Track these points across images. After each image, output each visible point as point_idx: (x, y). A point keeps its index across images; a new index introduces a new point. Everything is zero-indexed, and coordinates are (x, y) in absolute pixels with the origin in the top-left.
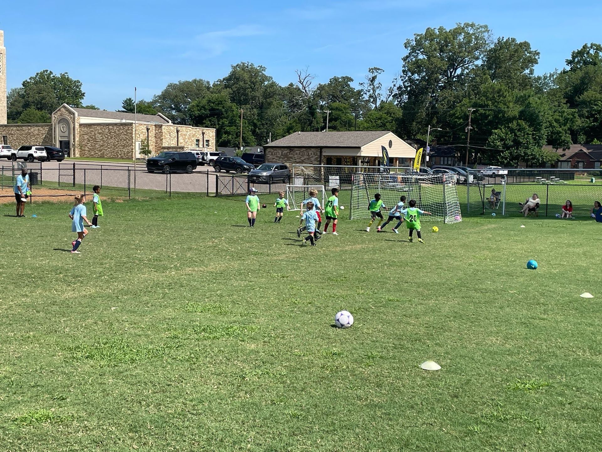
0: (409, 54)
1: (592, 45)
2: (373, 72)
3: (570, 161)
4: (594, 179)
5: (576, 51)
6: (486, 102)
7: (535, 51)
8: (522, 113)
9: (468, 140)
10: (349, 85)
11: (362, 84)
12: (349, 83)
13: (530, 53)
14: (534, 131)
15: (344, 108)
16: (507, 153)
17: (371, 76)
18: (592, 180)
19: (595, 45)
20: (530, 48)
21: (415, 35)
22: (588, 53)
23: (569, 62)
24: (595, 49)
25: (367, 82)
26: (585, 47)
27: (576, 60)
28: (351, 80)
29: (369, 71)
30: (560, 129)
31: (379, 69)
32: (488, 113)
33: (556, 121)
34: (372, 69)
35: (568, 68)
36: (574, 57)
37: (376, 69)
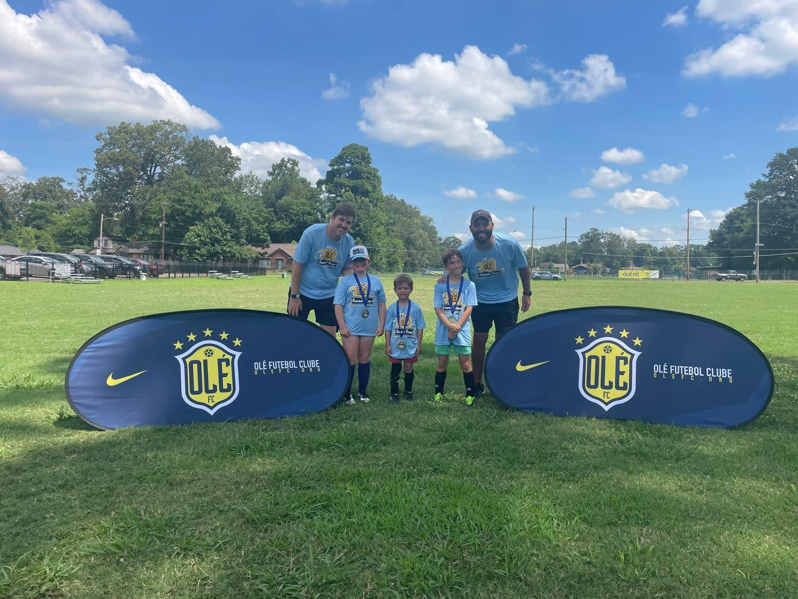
0: (103, 147)
1: (289, 160)
2: (82, 173)
3: (270, 259)
4: (285, 274)
5: (276, 164)
6: (181, 198)
7: (237, 157)
8: (219, 210)
9: (163, 236)
10: (61, 187)
11: (71, 184)
12: (60, 183)
13: (232, 158)
14: (231, 228)
15: (50, 207)
16: (204, 251)
17: (80, 176)
18: (283, 275)
19: (291, 160)
20: (232, 154)
21: (107, 128)
22: (286, 166)
23: (270, 174)
24: (292, 164)
25: (76, 182)
26: (283, 160)
27: (276, 172)
28: (64, 181)
29: (78, 171)
30: (258, 228)
31: (87, 170)
32: (184, 208)
33: (255, 219)
34: (81, 169)
35: (270, 178)
36: (274, 170)
37: (85, 169)
